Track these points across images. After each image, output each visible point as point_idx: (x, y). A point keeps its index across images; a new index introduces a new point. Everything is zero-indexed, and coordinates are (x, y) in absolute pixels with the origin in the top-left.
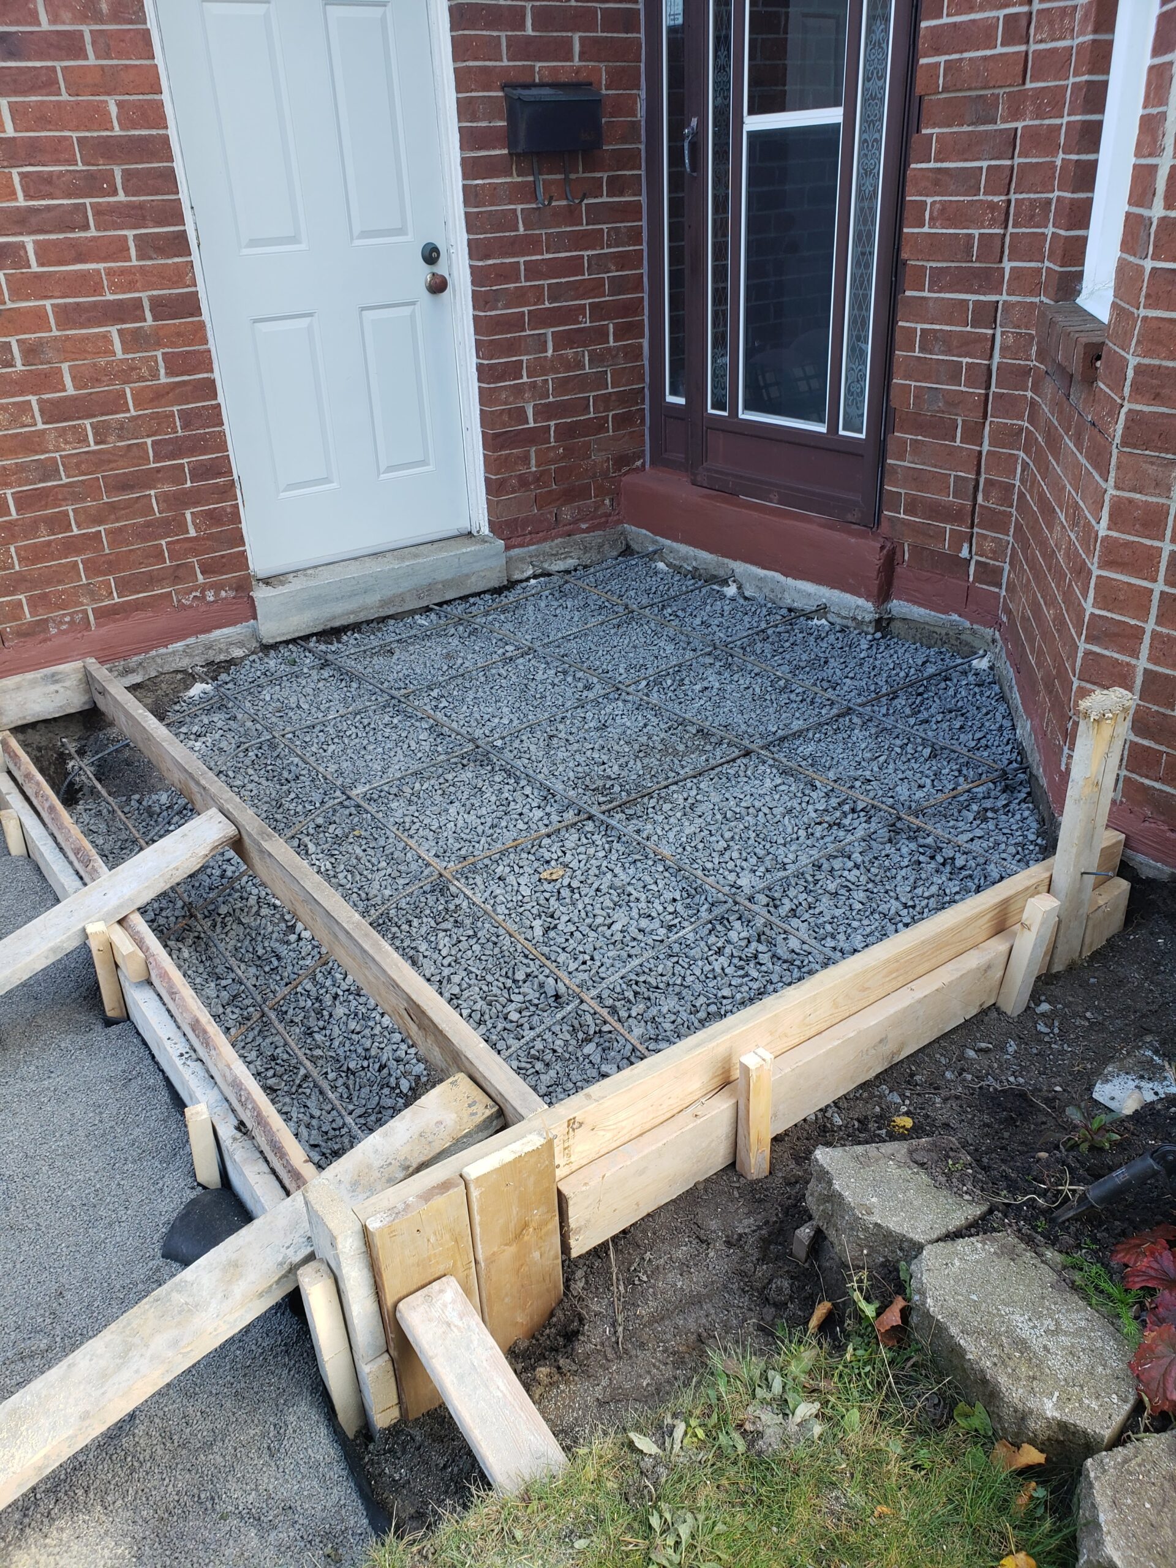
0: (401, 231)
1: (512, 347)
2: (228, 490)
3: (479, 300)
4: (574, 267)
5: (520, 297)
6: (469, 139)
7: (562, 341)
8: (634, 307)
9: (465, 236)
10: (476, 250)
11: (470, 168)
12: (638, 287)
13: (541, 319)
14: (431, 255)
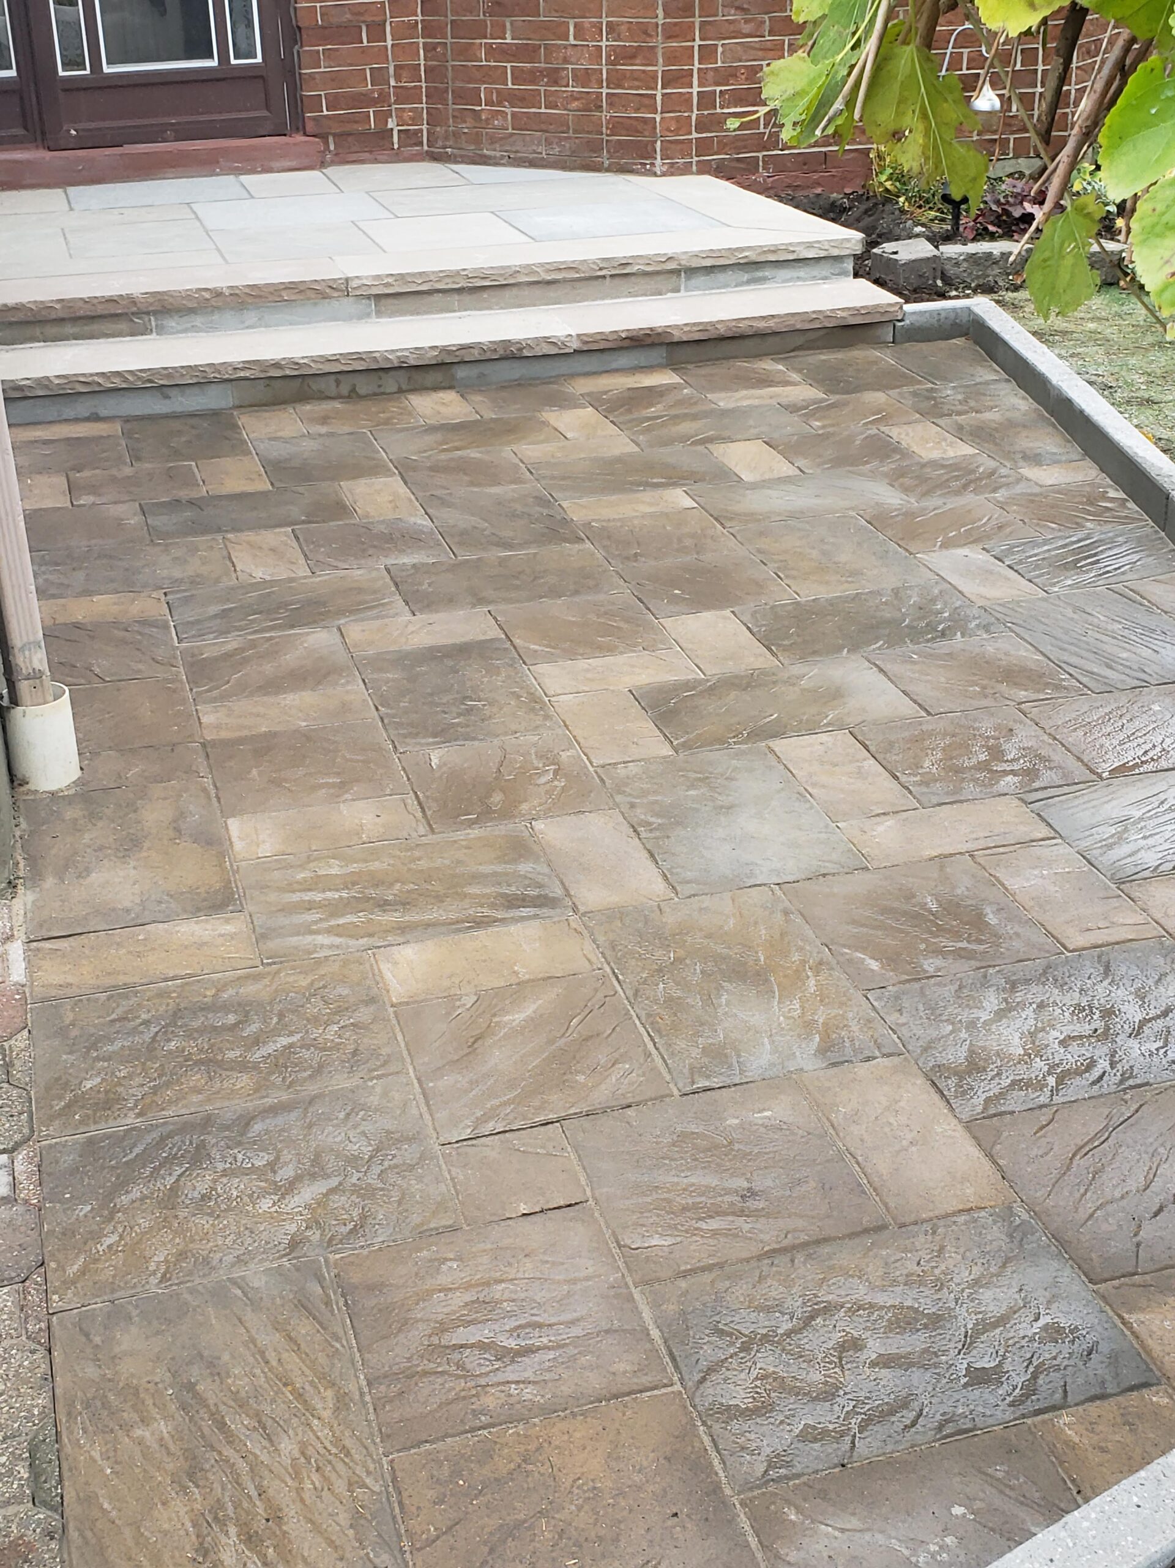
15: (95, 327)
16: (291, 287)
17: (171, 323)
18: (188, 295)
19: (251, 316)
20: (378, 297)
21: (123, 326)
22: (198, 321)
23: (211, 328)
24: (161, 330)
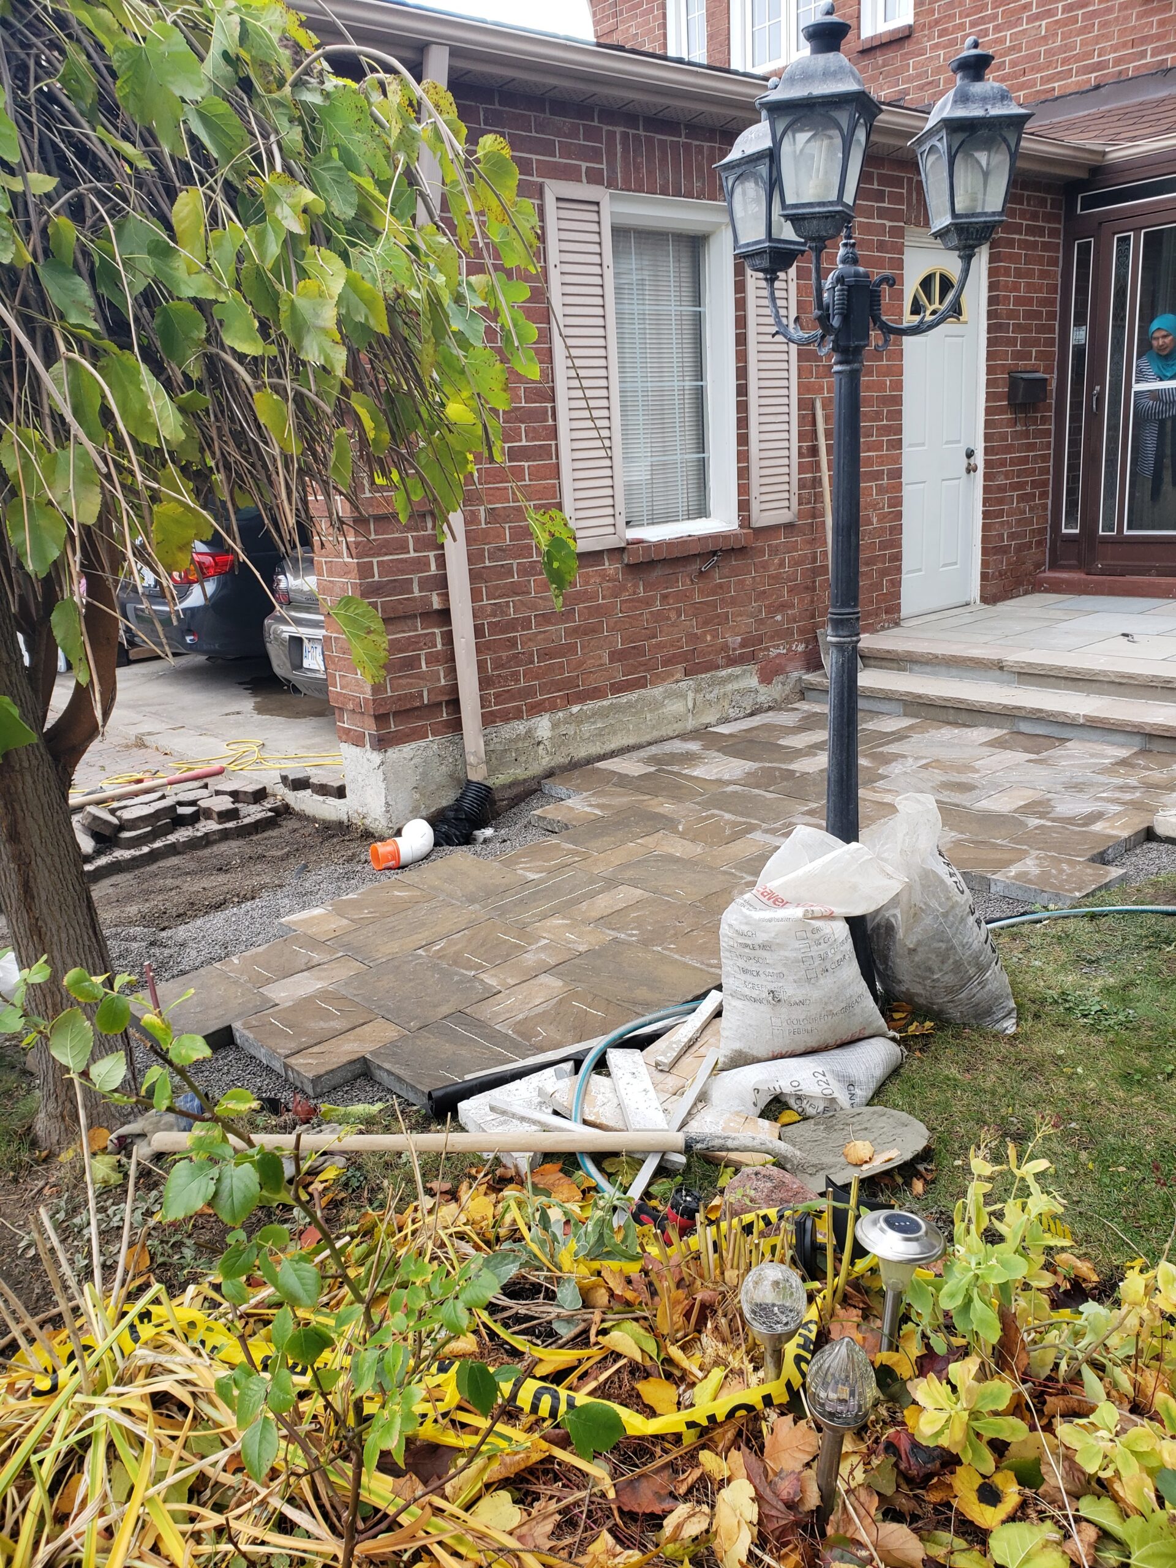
0: (959, 442)
1: (1001, 501)
2: (899, 569)
3: (987, 477)
4: (1025, 460)
5: (1007, 475)
6: (989, 397)
7: (1021, 499)
8: (1045, 483)
9: (983, 445)
10: (987, 451)
11: (989, 411)
12: (1048, 473)
13: (1015, 487)
14: (970, 454)
15: (884, 663)
16: (971, 659)
17: (916, 668)
18: (922, 655)
19: (954, 672)
20: (1019, 673)
21: (895, 665)
22: (928, 669)
23: (934, 674)
24: (911, 671)
